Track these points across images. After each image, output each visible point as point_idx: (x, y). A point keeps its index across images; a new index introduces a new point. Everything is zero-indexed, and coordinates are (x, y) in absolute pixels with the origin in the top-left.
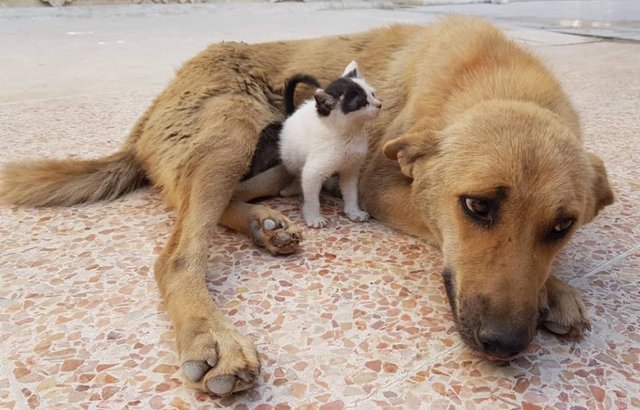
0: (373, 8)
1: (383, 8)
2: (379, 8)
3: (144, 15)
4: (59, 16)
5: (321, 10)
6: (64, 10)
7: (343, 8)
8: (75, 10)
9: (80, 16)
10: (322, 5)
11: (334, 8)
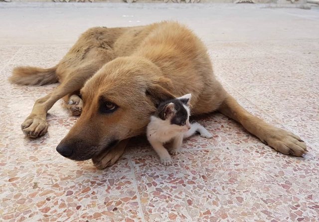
0: (297, 8)
1: (304, 8)
2: (301, 8)
3: (167, 8)
4: (129, 7)
5: (263, 8)
6: (132, 5)
7: (277, 7)
8: (137, 5)
9: (138, 8)
10: (264, 5)
11: (271, 7)
